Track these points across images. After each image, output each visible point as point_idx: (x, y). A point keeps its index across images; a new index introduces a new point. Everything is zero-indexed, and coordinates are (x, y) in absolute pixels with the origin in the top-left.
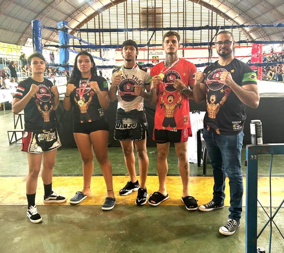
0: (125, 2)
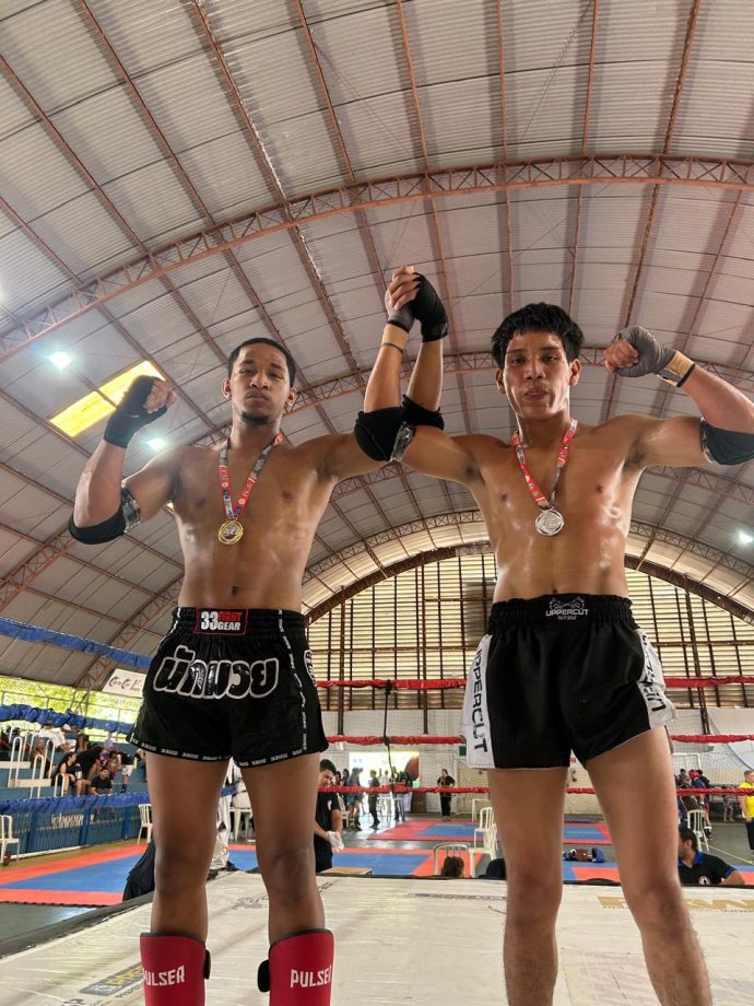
0: (420, 569)
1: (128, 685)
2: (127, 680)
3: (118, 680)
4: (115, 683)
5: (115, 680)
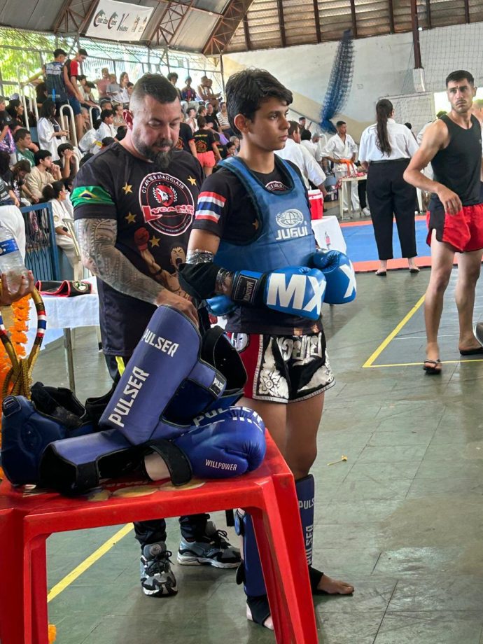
1: (115, 22)
2: (114, 15)
3: (103, 17)
4: (100, 21)
5: (100, 17)
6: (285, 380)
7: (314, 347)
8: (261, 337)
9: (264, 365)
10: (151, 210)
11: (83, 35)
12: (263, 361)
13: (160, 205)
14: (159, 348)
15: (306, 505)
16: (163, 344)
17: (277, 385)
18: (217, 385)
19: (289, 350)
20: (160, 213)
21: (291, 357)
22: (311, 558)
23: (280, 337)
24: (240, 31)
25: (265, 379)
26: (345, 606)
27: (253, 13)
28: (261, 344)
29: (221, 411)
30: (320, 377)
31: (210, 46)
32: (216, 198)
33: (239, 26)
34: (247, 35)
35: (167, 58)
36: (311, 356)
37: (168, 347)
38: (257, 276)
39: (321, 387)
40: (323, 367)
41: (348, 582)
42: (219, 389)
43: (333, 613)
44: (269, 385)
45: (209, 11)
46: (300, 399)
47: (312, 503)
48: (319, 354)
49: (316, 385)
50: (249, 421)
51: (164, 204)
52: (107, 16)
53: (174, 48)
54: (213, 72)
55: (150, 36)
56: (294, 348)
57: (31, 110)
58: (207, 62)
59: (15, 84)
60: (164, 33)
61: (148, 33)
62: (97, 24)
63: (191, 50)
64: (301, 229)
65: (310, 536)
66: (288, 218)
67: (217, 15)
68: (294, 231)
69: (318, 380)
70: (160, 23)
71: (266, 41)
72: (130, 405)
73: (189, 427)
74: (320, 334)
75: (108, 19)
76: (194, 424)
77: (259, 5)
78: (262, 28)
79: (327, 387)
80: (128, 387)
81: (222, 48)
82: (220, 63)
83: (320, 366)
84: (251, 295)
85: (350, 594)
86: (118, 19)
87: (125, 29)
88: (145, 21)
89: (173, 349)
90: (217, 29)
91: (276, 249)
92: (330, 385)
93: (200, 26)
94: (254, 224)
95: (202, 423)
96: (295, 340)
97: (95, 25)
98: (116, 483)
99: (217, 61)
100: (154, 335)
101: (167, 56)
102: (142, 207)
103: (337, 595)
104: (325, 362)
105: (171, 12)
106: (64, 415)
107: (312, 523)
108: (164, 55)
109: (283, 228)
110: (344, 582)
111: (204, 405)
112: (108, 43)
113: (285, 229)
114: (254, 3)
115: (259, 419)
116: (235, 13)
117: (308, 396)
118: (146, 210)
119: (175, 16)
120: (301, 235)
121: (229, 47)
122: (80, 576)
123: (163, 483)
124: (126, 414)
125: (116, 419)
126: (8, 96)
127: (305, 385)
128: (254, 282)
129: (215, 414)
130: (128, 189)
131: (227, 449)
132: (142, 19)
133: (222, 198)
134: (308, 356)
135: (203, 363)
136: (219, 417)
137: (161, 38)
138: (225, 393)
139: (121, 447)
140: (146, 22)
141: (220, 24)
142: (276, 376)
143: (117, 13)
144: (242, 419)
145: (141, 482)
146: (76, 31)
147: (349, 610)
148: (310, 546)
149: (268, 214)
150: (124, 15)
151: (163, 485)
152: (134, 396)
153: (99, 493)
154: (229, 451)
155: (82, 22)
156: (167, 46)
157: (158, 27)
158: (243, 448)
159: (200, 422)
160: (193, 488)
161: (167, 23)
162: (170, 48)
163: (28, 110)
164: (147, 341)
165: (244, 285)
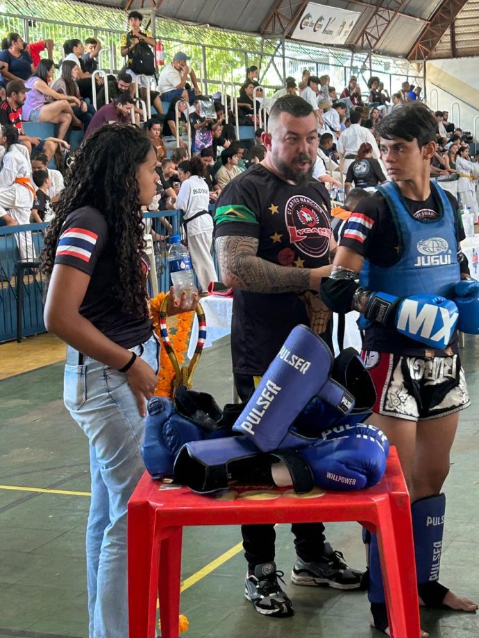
1: (321, 26)
2: (321, 19)
3: (310, 20)
4: (306, 24)
5: (306, 20)
6: (414, 400)
7: (448, 368)
8: (392, 356)
9: (392, 383)
10: (297, 231)
11: (288, 37)
12: (392, 379)
13: (306, 226)
14: (292, 365)
15: (436, 522)
16: (296, 361)
17: (404, 403)
18: (345, 404)
19: (421, 369)
20: (305, 234)
21: (423, 376)
22: (438, 574)
23: (411, 358)
24: (446, 38)
25: (392, 397)
26: (467, 623)
27: (461, 21)
28: (391, 362)
29: (348, 427)
30: (453, 398)
31: (415, 52)
32: (365, 219)
33: (445, 33)
34: (453, 42)
35: (370, 63)
36: (444, 377)
37: (301, 364)
38: (392, 299)
39: (454, 407)
40: (456, 388)
41: (471, 600)
42: (347, 408)
43: (453, 628)
44: (396, 402)
45: (416, 17)
46: (432, 417)
47: (441, 521)
48: (453, 376)
49: (449, 405)
50: (372, 439)
51: (309, 225)
52: (314, 19)
53: (378, 52)
54: (416, 77)
55: (356, 39)
56: (425, 369)
57: (232, 109)
58: (411, 67)
59: (219, 82)
60: (369, 37)
61: (353, 38)
62: (303, 26)
63: (395, 55)
64: (444, 258)
65: (438, 552)
66: (430, 245)
67: (424, 22)
68: (435, 259)
69: (451, 400)
70: (366, 27)
71: (472, 49)
72: (261, 415)
73: (317, 440)
74: (456, 356)
75: (315, 22)
76: (322, 438)
77: (467, 13)
78: (468, 36)
79: (460, 408)
80: (261, 398)
81: (426, 53)
82: (423, 69)
83: (453, 387)
84: (383, 317)
85: (473, 612)
86: (324, 23)
87: (331, 32)
88: (351, 25)
89: (305, 367)
90: (423, 35)
91: (414, 275)
92: (464, 407)
93: (406, 32)
94: (396, 248)
95: (329, 437)
96: (426, 360)
97: (301, 28)
98: (245, 486)
99: (421, 66)
100: (289, 352)
101: (370, 60)
102: (289, 228)
103: (461, 611)
104: (459, 383)
105: (378, 17)
106: (202, 418)
107: (440, 539)
108: (367, 59)
109: (423, 255)
110: (469, 599)
111: (333, 421)
112: (313, 46)
113: (426, 256)
114: (463, 11)
115: (384, 438)
116: (443, 20)
117: (440, 415)
118: (293, 230)
119: (381, 21)
120: (442, 263)
121: (434, 53)
122: (220, 566)
123: (285, 490)
124: (258, 423)
125: (248, 427)
126: (212, 94)
127: (437, 404)
128: (388, 305)
129: (342, 429)
130: (274, 209)
131: (347, 465)
132: (348, 23)
133: (371, 220)
134: (441, 376)
135: (333, 382)
136: (346, 432)
137: (366, 42)
138: (353, 411)
139: (252, 453)
140: (352, 27)
141: (426, 30)
142: (404, 394)
143: (324, 17)
144: (365, 437)
145: (267, 487)
146: (283, 33)
147: (470, 627)
148: (437, 562)
149: (409, 240)
150: (330, 19)
151: (287, 492)
152: (265, 407)
153: (227, 494)
154: (350, 466)
155: (288, 26)
156: (371, 50)
157: (364, 32)
158: (363, 465)
159: (327, 436)
160: (314, 498)
161: (373, 27)
162: (374, 52)
163: (229, 109)
164: (281, 357)
165: (377, 308)
